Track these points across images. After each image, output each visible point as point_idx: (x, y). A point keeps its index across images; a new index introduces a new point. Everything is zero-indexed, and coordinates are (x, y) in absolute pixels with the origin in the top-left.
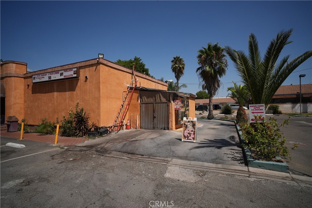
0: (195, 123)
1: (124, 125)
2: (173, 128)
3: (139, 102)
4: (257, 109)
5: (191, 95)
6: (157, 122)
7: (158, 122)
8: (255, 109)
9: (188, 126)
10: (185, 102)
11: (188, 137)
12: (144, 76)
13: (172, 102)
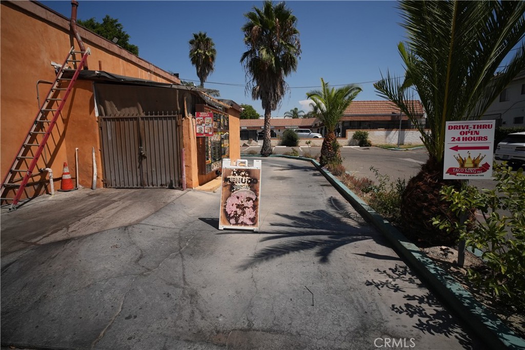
0: (256, 176)
1: (49, 181)
2: (194, 184)
3: (97, 115)
4: (469, 135)
5: (232, 103)
6: (149, 170)
7: (154, 169)
8: (465, 136)
9: (238, 184)
10: (222, 120)
11: (236, 217)
12: (116, 49)
13: (190, 116)
